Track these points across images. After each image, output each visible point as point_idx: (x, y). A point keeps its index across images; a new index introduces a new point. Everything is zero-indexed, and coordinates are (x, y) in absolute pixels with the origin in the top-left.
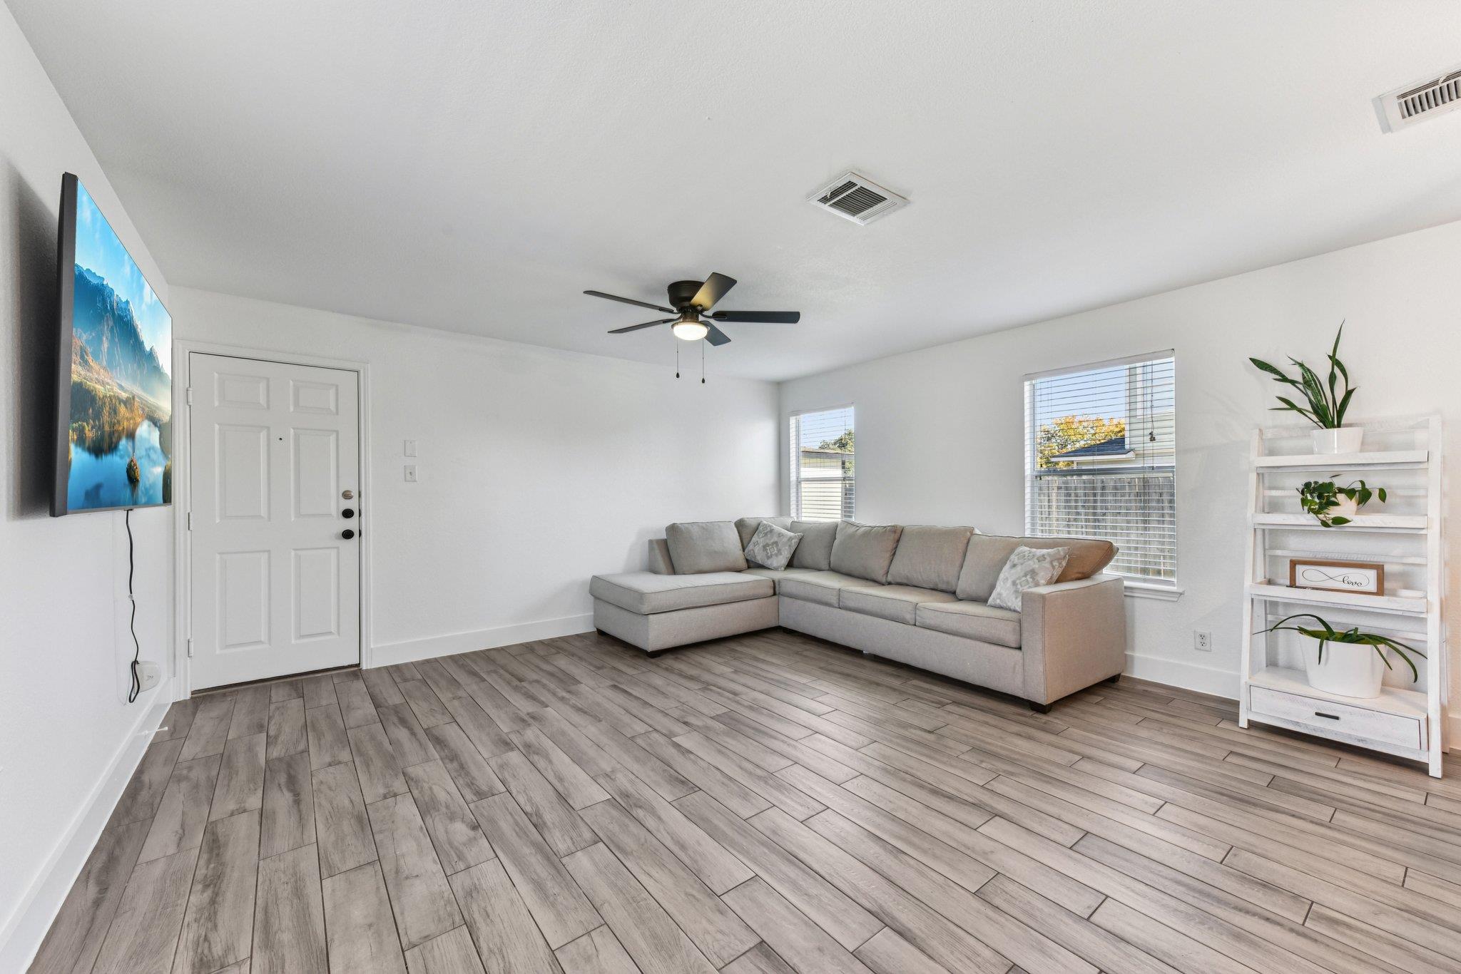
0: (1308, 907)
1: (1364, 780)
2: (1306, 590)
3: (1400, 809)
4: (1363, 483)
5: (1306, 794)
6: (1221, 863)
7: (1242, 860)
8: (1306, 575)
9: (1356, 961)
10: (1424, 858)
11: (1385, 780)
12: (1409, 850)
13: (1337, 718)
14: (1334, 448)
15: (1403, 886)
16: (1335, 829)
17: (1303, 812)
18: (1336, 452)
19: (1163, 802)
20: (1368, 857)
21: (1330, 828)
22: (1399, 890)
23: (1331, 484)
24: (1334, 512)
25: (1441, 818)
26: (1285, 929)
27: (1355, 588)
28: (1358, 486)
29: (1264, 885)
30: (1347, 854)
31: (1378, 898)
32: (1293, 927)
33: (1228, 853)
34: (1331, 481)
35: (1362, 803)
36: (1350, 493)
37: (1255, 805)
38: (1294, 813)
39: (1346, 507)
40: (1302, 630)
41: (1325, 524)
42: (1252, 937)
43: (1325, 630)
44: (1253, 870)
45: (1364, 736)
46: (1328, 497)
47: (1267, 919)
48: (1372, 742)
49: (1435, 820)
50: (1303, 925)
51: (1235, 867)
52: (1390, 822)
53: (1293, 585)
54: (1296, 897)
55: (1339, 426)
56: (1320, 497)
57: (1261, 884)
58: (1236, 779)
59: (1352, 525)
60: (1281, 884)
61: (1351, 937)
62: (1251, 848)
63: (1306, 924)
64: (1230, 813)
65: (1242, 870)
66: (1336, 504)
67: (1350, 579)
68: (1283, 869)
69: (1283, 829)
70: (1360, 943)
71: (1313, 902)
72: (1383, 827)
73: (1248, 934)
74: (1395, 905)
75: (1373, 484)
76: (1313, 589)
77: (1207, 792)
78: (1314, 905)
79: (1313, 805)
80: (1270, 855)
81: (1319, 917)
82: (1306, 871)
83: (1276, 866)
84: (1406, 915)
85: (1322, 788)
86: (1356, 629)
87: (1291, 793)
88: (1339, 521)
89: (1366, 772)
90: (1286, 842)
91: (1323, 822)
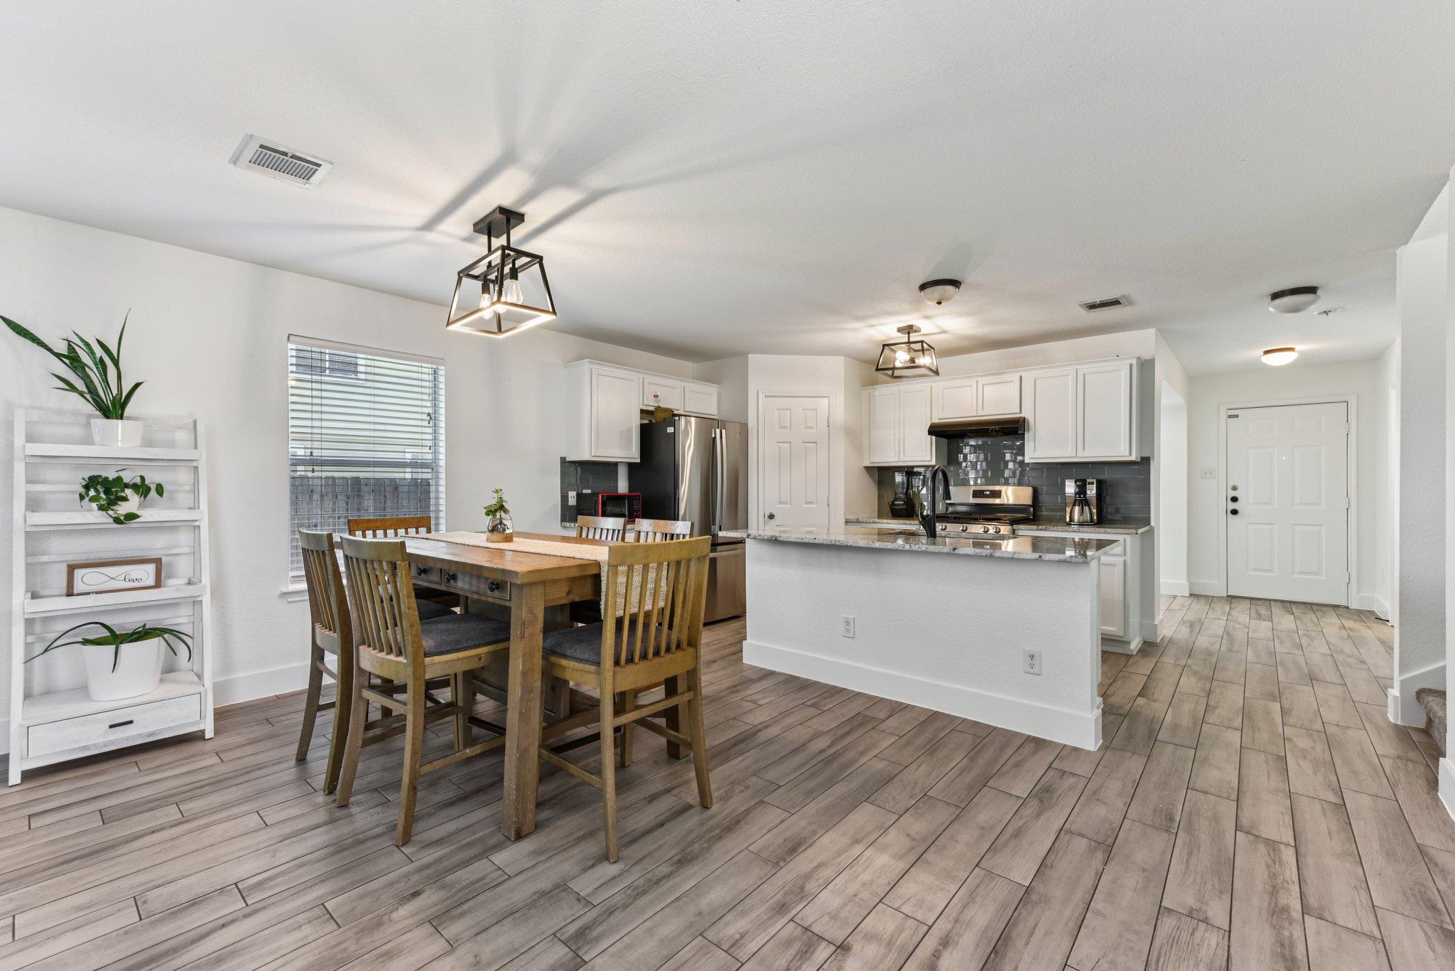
0: (236, 890)
1: (172, 768)
2: (91, 595)
3: (214, 775)
4: (142, 478)
5: (144, 808)
6: (141, 919)
7: (157, 900)
8: (85, 579)
9: (295, 896)
10: (258, 798)
11: (184, 759)
12: (247, 799)
13: (131, 722)
14: (118, 441)
15: (267, 825)
16: (192, 819)
17: (156, 823)
18: (120, 445)
19: (11, 918)
20: (233, 822)
21: (188, 821)
22: (268, 830)
23: (119, 479)
24: (123, 508)
25: (239, 764)
26: (241, 920)
27: (136, 584)
28: (138, 481)
29: (194, 904)
30: (219, 830)
31: (265, 844)
32: (245, 913)
33: (137, 908)
34: (118, 475)
35: (187, 787)
36: (135, 487)
37: (112, 847)
38: (152, 829)
39: (132, 503)
40: (86, 642)
41: (117, 520)
42: (228, 949)
43: (109, 634)
44: (173, 900)
45: (151, 729)
46: (117, 491)
47: (223, 926)
48: (160, 731)
49: (238, 768)
50: (247, 905)
51: (157, 912)
52: (218, 788)
53: (70, 593)
54: (222, 890)
55: (122, 418)
56: (107, 492)
57: (190, 906)
58: (66, 837)
59: (144, 520)
60: (203, 892)
61: (277, 885)
62: (151, 884)
63: (249, 903)
64: (96, 872)
65: (165, 909)
66: (125, 499)
67: (131, 577)
68: (193, 879)
69: (157, 849)
70: (286, 883)
71: (236, 884)
72: (217, 794)
73: (223, 951)
74: (276, 841)
75: (152, 478)
76: (97, 593)
77: (52, 871)
78: (238, 884)
79: (158, 813)
80: (169, 878)
81: (249, 891)
82: (208, 866)
83: (184, 882)
84: (286, 842)
85: (146, 795)
86: (145, 625)
87: (130, 816)
88: (131, 517)
89: (164, 762)
90: (170, 857)
91: (178, 821)
